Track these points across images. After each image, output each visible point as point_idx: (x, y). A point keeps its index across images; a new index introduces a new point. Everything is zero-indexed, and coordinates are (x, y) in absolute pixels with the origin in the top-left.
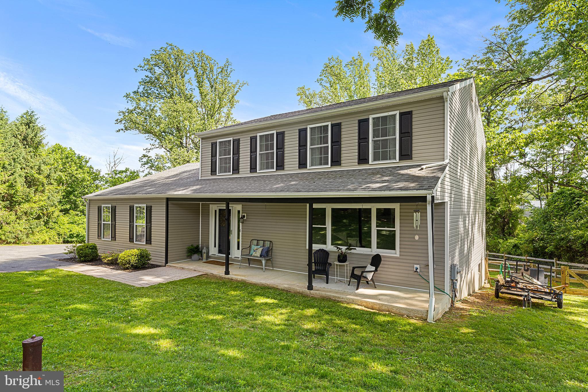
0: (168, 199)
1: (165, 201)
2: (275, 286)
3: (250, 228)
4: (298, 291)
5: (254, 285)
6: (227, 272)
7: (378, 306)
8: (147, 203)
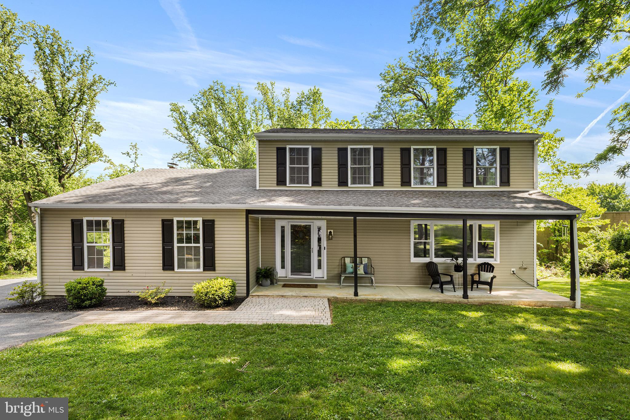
0: (249, 212)
1: (245, 213)
2: (426, 300)
3: (340, 245)
4: (455, 301)
5: (397, 303)
6: (356, 294)
7: (534, 304)
8: (204, 216)
